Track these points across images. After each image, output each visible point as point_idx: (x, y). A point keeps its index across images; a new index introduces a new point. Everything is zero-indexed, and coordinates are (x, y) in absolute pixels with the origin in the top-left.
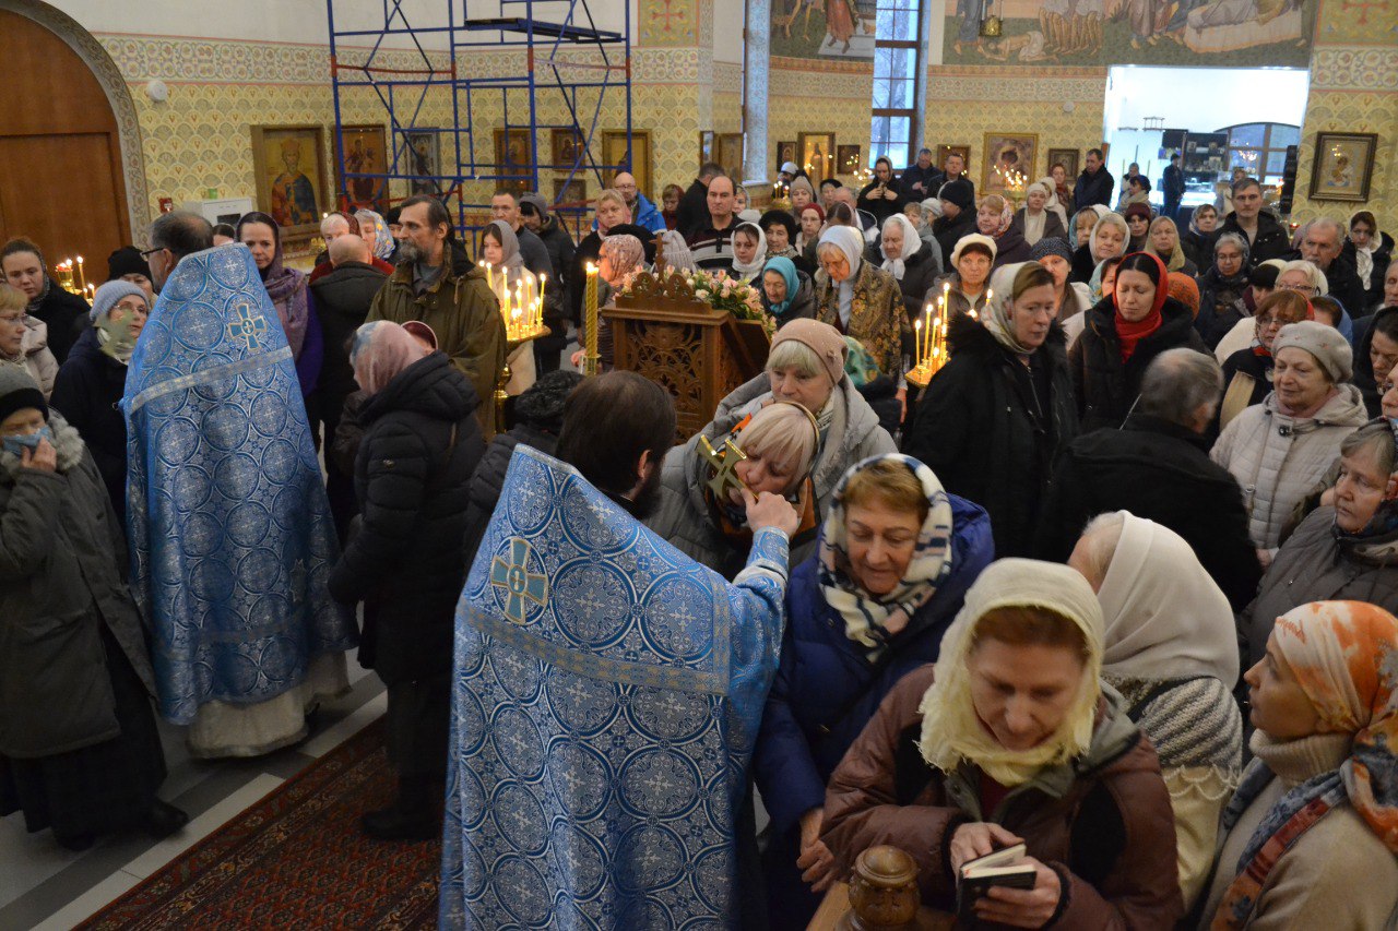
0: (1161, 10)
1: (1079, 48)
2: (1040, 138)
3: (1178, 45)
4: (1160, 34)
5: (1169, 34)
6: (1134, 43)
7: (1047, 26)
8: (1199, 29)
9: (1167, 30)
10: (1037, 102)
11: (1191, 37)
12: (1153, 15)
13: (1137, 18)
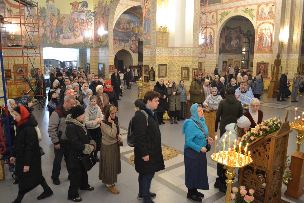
0: (53, 35)
3: (58, 43)
4: (54, 40)
5: (56, 40)
6: (48, 42)
7: (26, 37)
8: (62, 39)
9: (55, 39)
11: (61, 41)
12: (52, 36)
13: (48, 36)
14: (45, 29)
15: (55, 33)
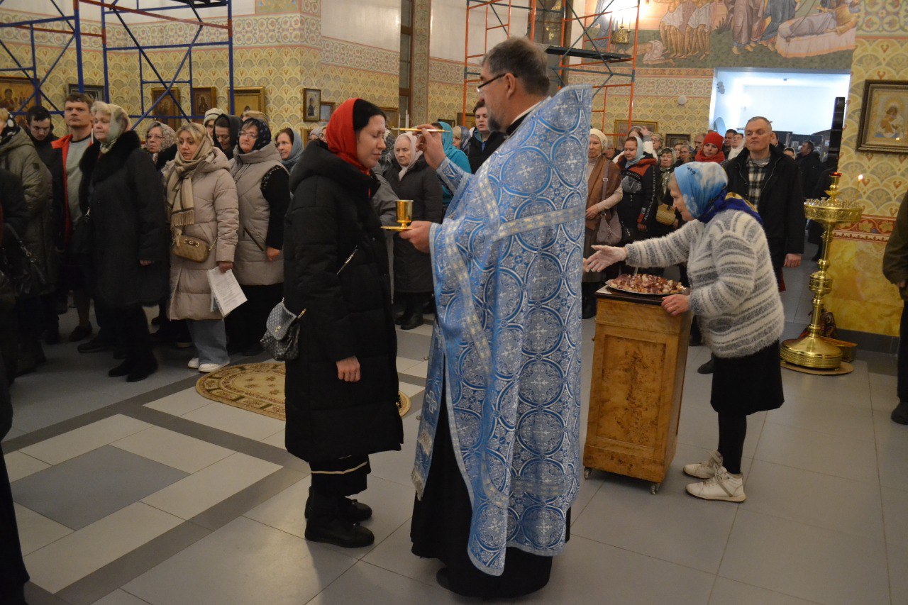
0: (757, 23)
1: (690, 54)
2: (659, 125)
3: (771, 52)
4: (756, 42)
5: (763, 43)
6: (735, 50)
7: (666, 37)
8: (788, 39)
9: (761, 40)
10: (657, 97)
11: (781, 45)
12: (750, 28)
13: (738, 30)
14: (731, 7)
15: (765, 16)
